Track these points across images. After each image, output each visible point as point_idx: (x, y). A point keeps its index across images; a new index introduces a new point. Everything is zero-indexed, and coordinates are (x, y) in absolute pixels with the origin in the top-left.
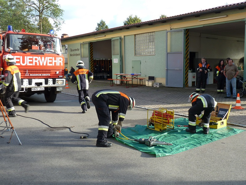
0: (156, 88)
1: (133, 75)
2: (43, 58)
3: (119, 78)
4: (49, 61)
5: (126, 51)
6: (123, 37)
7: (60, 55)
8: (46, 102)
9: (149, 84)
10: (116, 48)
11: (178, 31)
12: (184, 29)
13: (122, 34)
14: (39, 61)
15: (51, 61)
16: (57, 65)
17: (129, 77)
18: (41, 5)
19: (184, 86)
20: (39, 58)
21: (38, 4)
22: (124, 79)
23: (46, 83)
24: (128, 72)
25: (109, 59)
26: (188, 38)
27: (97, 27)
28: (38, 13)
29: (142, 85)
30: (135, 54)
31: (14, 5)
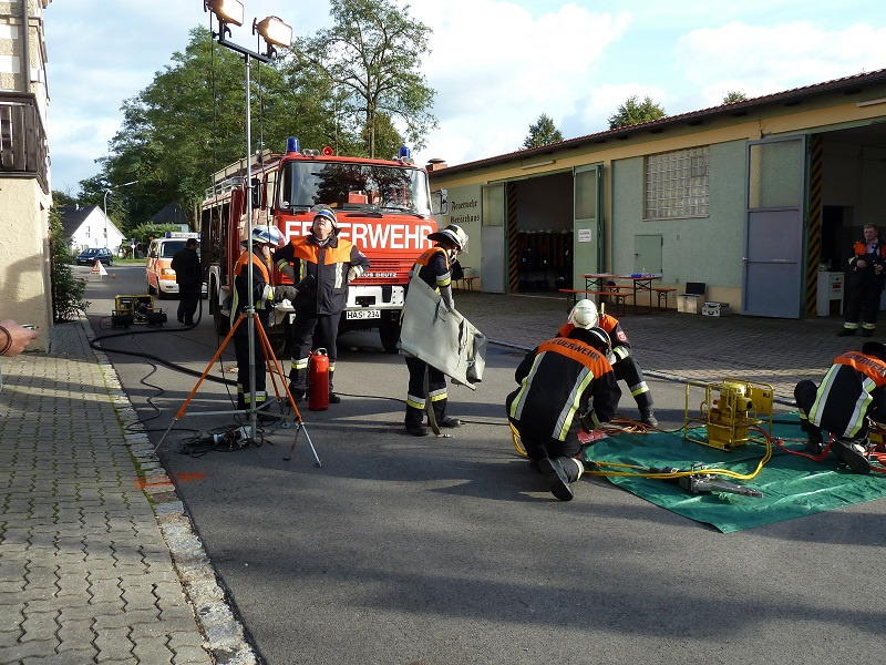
0: (710, 319)
1: (636, 278)
2: (379, 227)
3: (594, 287)
4: (394, 236)
5: (616, 205)
6: (607, 164)
7: (426, 218)
8: (383, 353)
9: (688, 305)
10: (586, 196)
11: (786, 140)
12: (807, 135)
13: (604, 157)
14: (368, 236)
15: (400, 236)
16: (417, 247)
17: (624, 284)
18: (372, 78)
19: (801, 314)
20: (367, 228)
21: (364, 78)
22: (608, 291)
23: (387, 297)
24: (624, 270)
25: (564, 232)
26: (818, 163)
27: (530, 136)
28: (364, 103)
29: (666, 310)
30: (646, 215)
31: (302, 82)
